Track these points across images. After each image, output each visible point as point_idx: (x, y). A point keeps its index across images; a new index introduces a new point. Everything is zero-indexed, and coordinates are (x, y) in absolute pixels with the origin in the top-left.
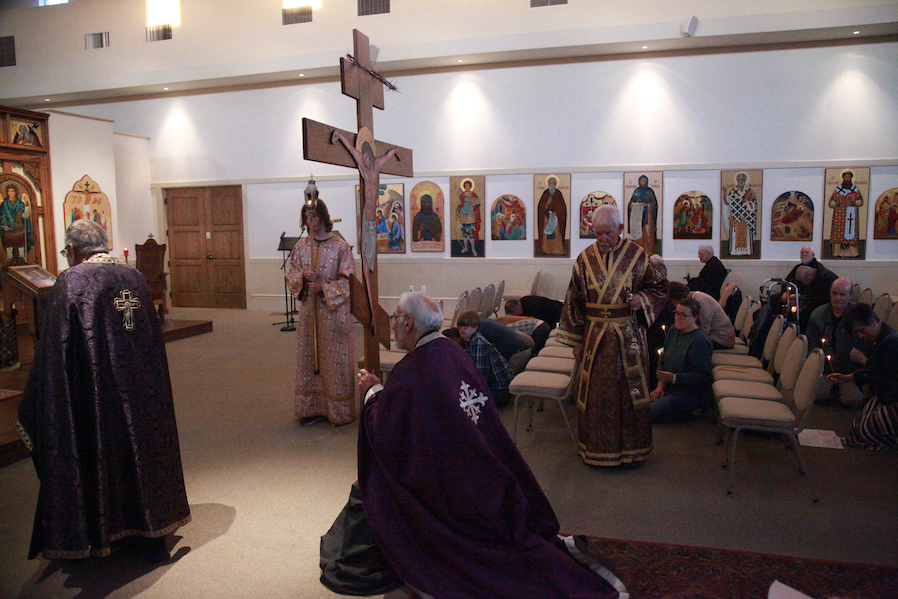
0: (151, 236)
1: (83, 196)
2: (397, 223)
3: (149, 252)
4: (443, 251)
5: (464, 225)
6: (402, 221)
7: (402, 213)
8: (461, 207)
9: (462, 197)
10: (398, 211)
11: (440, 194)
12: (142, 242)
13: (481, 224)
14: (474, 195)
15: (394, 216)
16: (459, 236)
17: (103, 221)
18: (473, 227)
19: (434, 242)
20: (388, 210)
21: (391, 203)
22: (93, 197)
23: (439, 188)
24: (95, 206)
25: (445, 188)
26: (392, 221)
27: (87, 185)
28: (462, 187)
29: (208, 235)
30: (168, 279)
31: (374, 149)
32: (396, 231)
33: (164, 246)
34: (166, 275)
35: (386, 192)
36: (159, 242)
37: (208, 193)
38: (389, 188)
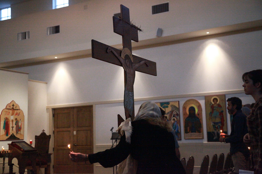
0: (44, 131)
1: (11, 111)
2: (176, 123)
3: (42, 139)
4: (203, 138)
5: (214, 123)
6: (179, 122)
7: (178, 117)
8: (211, 113)
9: (212, 107)
10: (177, 116)
11: (199, 107)
12: (38, 134)
13: (225, 122)
14: (219, 106)
15: (174, 119)
16: (212, 130)
17: (20, 124)
18: (220, 124)
19: (197, 134)
20: (171, 116)
21: (172, 112)
22: (16, 112)
23: (199, 103)
24: (16, 117)
25: (202, 103)
26: (173, 122)
27: (13, 105)
28: (212, 101)
29: (75, 133)
30: (52, 156)
31: (132, 59)
32: (175, 128)
33: (50, 136)
34: (51, 154)
35: (169, 106)
36: (48, 134)
37: (75, 110)
38: (171, 104)
